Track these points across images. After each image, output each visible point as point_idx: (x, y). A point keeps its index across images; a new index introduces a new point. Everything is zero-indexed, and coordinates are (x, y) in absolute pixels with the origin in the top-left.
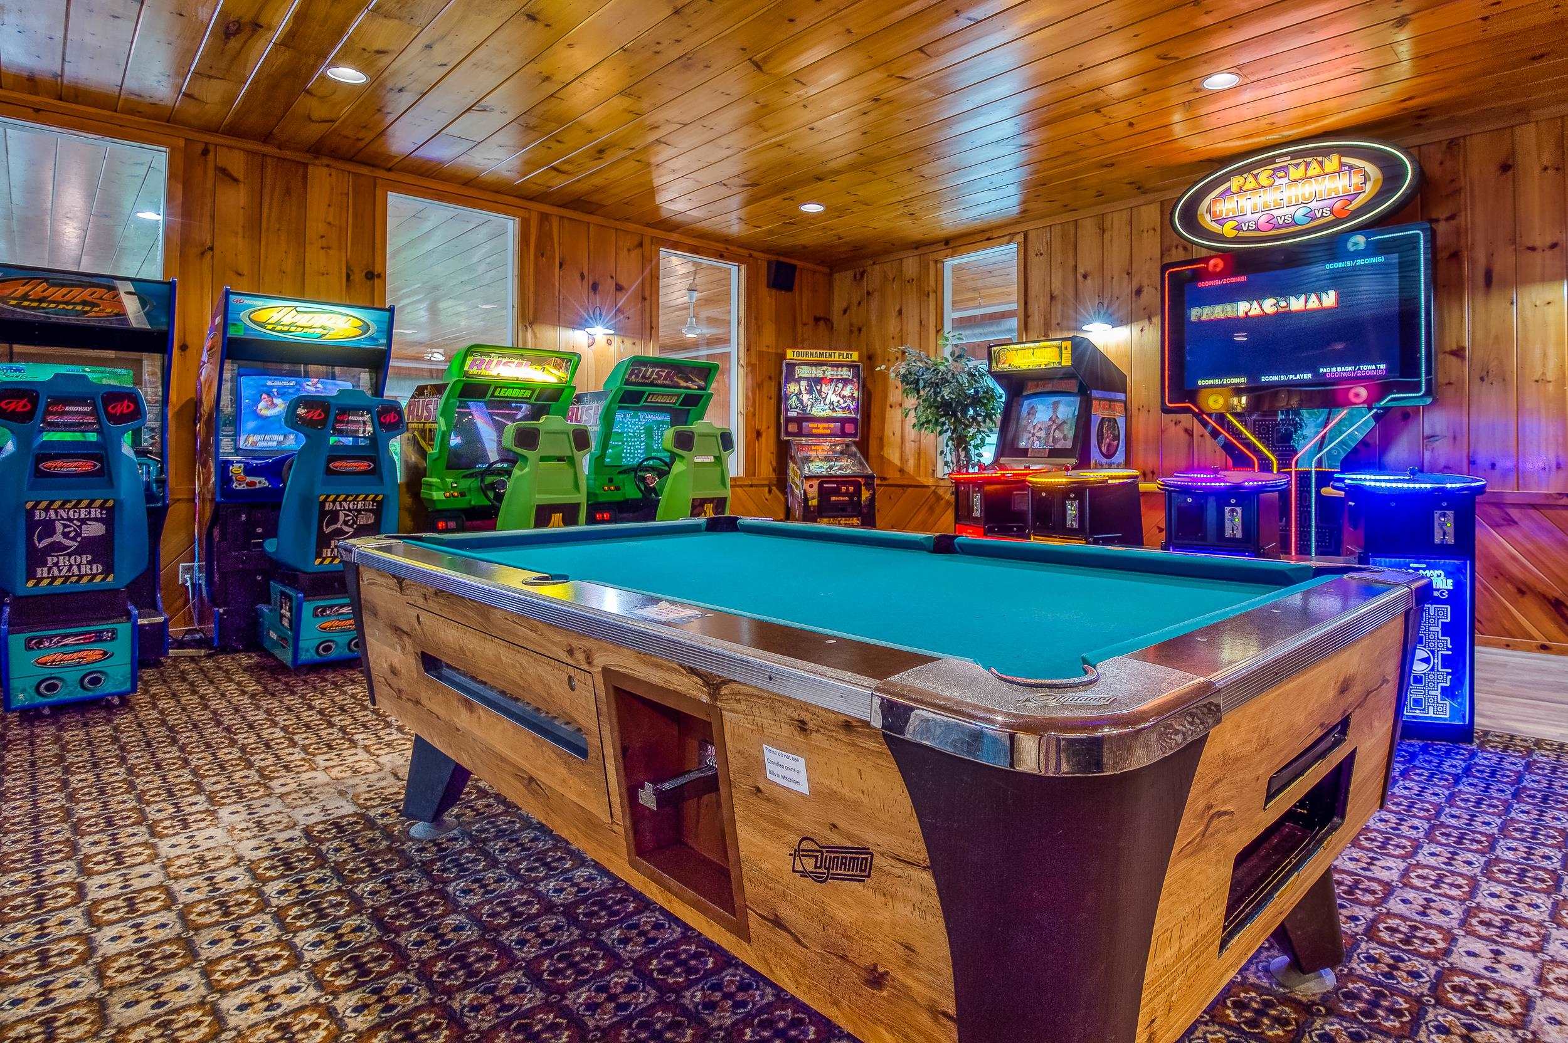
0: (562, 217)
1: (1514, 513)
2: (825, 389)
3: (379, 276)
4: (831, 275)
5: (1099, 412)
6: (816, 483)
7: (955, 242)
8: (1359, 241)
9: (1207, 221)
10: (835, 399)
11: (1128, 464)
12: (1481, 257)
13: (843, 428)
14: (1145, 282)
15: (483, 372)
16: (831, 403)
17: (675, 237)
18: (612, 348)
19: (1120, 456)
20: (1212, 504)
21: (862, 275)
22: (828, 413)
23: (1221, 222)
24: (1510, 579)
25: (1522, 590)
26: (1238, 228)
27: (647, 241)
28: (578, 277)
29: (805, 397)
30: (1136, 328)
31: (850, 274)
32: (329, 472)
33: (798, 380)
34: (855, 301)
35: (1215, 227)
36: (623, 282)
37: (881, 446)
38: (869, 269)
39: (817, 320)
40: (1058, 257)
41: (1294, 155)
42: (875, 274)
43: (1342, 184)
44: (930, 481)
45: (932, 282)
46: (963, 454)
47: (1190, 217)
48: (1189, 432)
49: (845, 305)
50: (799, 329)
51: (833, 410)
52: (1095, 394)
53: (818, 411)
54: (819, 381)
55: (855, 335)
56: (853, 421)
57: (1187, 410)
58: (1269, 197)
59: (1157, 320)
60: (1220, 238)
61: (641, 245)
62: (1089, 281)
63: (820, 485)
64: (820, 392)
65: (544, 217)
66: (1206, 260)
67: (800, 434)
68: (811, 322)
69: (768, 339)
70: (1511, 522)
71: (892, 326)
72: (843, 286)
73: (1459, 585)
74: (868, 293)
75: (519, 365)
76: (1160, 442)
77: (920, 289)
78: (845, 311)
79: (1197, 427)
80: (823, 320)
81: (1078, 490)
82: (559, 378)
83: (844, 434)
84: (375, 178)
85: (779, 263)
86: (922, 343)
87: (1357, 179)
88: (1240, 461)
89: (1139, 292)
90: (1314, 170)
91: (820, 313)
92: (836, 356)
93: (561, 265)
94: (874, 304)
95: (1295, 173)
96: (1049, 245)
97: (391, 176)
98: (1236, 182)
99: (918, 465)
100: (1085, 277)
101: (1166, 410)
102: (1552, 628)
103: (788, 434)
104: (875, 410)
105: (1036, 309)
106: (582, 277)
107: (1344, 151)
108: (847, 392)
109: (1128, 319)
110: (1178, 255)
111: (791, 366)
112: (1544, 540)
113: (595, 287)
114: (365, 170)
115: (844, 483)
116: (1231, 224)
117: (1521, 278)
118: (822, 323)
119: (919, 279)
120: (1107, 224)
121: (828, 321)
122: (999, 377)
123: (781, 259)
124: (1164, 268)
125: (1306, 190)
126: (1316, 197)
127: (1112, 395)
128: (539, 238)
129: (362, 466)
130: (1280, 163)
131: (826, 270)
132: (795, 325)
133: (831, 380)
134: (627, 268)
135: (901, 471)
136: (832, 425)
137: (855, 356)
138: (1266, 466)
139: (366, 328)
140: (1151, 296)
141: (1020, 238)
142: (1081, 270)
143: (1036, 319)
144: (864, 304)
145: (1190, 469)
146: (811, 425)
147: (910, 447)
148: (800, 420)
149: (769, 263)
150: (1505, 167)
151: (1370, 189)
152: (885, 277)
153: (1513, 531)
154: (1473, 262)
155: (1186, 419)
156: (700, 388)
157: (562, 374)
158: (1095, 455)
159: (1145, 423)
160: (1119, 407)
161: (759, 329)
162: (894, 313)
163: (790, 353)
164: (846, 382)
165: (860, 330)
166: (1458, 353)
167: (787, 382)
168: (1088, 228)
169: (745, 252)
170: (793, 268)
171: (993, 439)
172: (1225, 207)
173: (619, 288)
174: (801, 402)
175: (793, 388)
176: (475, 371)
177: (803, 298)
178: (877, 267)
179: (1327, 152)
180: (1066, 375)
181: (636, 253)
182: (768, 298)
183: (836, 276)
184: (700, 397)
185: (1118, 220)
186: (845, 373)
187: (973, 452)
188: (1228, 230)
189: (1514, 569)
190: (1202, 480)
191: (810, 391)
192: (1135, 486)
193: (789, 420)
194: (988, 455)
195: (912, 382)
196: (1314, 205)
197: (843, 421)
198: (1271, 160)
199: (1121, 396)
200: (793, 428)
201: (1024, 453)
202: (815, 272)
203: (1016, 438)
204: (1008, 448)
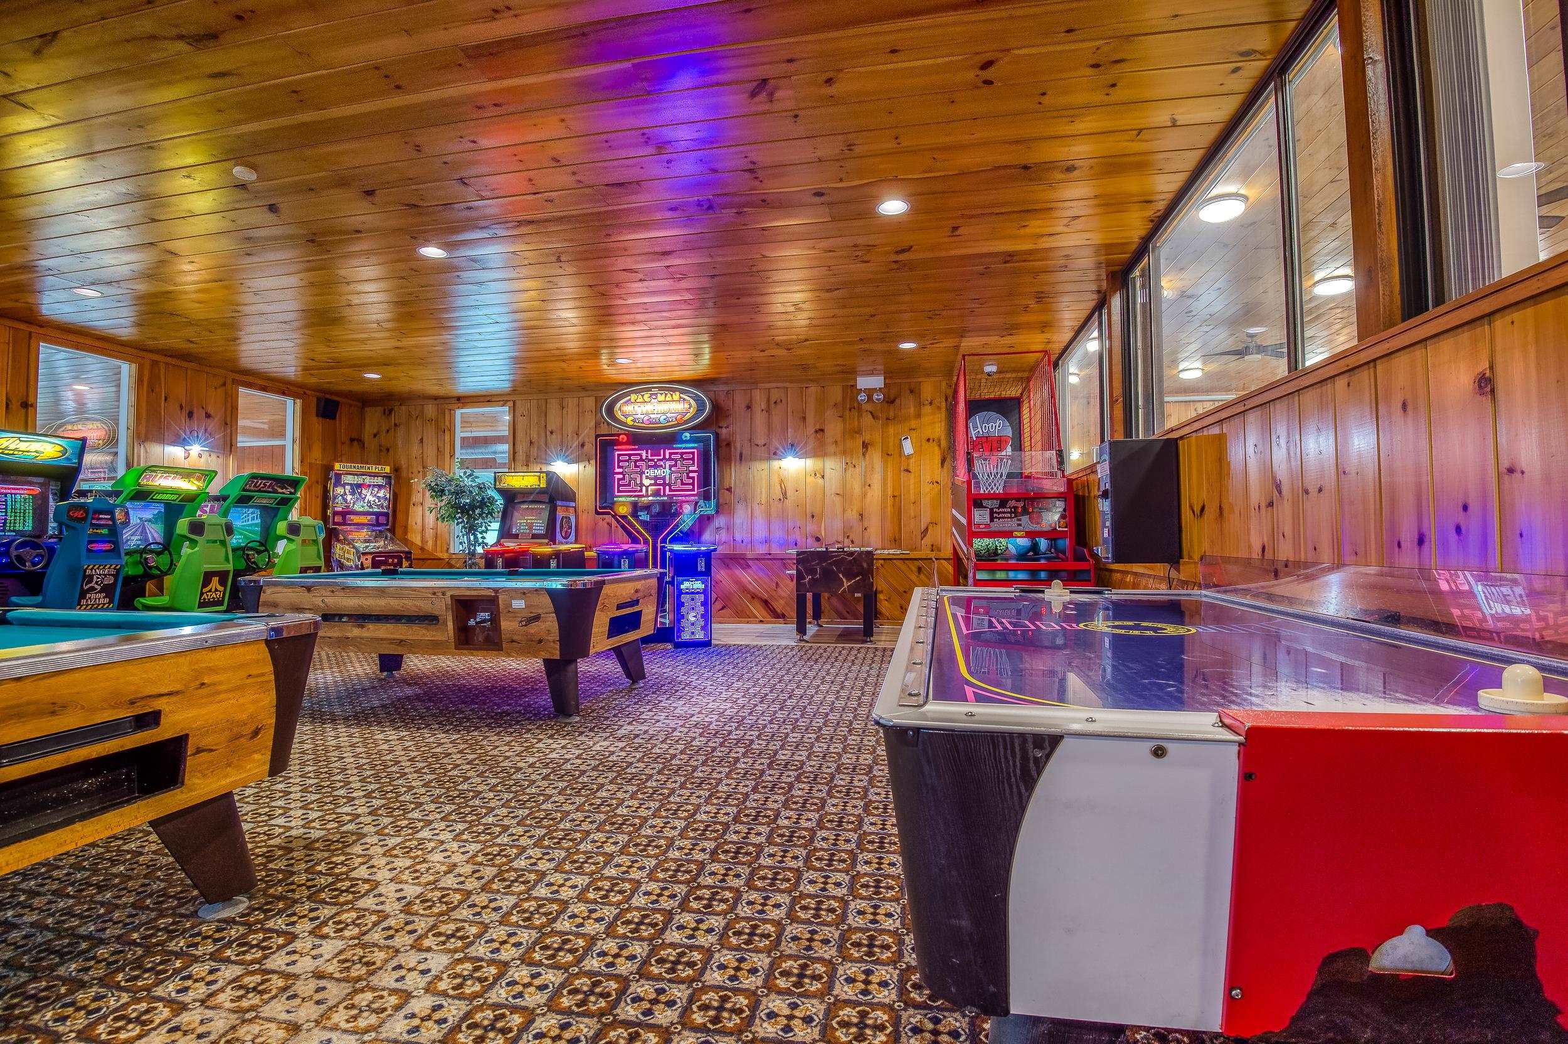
0: (167, 364)
1: (750, 563)
2: (364, 491)
3: (32, 405)
4: (363, 408)
5: (560, 514)
6: (370, 557)
7: (463, 400)
8: (687, 435)
9: (619, 415)
10: (371, 499)
11: (576, 542)
12: (738, 445)
13: (377, 520)
14: (587, 440)
15: (150, 483)
16: (369, 502)
17: (250, 379)
18: (202, 460)
19: (572, 537)
20: (616, 558)
21: (391, 411)
22: (367, 509)
23: (626, 416)
24: (749, 592)
25: (754, 596)
26: (634, 421)
27: (229, 382)
28: (177, 407)
29: (349, 497)
30: (581, 466)
31: (380, 409)
32: (89, 550)
33: (344, 486)
34: (384, 428)
35: (623, 418)
36: (212, 412)
37: (406, 532)
38: (396, 408)
39: (352, 440)
40: (535, 418)
41: (660, 389)
42: (402, 412)
43: (680, 407)
44: (445, 556)
45: (447, 423)
46: (472, 538)
47: (610, 410)
48: (609, 524)
49: (375, 431)
50: (339, 446)
51: (370, 507)
52: (559, 503)
53: (358, 507)
54: (359, 486)
55: (384, 453)
56: (386, 515)
57: (608, 513)
58: (648, 408)
59: (593, 462)
60: (625, 424)
61: (224, 384)
62: (554, 436)
63: (373, 559)
64: (360, 494)
65: (155, 363)
66: (618, 435)
67: (344, 523)
68: (348, 442)
69: (317, 455)
70: (749, 567)
71: (415, 450)
72: (373, 420)
73: (706, 586)
74: (395, 425)
75: (174, 478)
76: (594, 530)
77: (438, 427)
78: (375, 436)
79: (614, 523)
80: (357, 441)
81: (557, 555)
82: (199, 487)
83: (378, 524)
84: (30, 333)
85: (327, 400)
86: (439, 463)
87: (687, 406)
88: (635, 541)
89: (583, 445)
90: (669, 398)
91: (355, 435)
92: (374, 469)
93: (166, 399)
94: (401, 432)
95: (661, 398)
96: (529, 411)
97: (41, 331)
98: (633, 397)
99: (436, 545)
100: (552, 433)
101: (597, 513)
102: (764, 613)
103: (335, 523)
104: (401, 507)
105: (521, 448)
106: (181, 407)
107: (682, 392)
108: (381, 494)
109: (577, 460)
110: (604, 430)
111: (338, 476)
112: (761, 574)
113: (190, 415)
114: (23, 326)
115: (391, 557)
116: (630, 418)
117: (753, 458)
118: (355, 443)
119: (437, 420)
120: (565, 404)
121: (360, 441)
122: (502, 492)
123: (328, 396)
124: (597, 436)
125: (665, 407)
126: (669, 411)
127: (568, 503)
128: (150, 379)
129: (107, 546)
130: (655, 391)
131: (360, 404)
132: (335, 444)
133: (369, 486)
134: (214, 402)
135: (422, 549)
136: (369, 517)
137: (388, 469)
138: (646, 542)
139: (65, 451)
140: (590, 448)
141: (511, 404)
142: (549, 429)
143: (521, 455)
144: (392, 432)
145: (611, 543)
146: (352, 517)
147: (429, 533)
148: (345, 514)
149: (318, 399)
150: (749, 407)
151: (692, 411)
152: (410, 415)
153: (750, 571)
154: (735, 448)
155: (608, 518)
156: (291, 493)
157: (200, 484)
158: (559, 537)
159: (587, 519)
160: (572, 510)
161: (310, 448)
162: (417, 441)
163: (337, 466)
164: (380, 487)
165: (388, 450)
166: (729, 490)
167: (335, 486)
168: (554, 405)
169: (301, 391)
170: (337, 403)
171: (496, 526)
172: (628, 409)
173: (208, 416)
174: (345, 500)
175: (340, 490)
176: (145, 482)
177: (342, 424)
178: (403, 408)
179: (675, 390)
180: (542, 492)
181: (221, 391)
182: (317, 424)
183: (368, 409)
184: (290, 499)
185: (571, 402)
186: (380, 481)
187: (479, 536)
188: (629, 421)
189: (750, 587)
190: (613, 548)
191: (353, 493)
192: (582, 552)
193: (335, 513)
194: (491, 538)
195: (439, 492)
196: (669, 415)
197: (378, 514)
198: (649, 389)
199: (573, 504)
200: (338, 519)
201: (516, 536)
202: (351, 406)
203: (510, 528)
204: (505, 533)
